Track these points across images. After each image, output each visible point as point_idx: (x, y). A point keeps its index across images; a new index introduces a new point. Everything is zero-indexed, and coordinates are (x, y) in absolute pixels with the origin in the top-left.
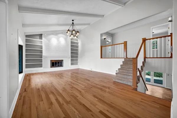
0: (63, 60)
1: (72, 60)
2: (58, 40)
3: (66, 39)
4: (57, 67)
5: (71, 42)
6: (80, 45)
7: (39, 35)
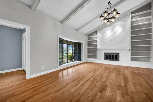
0: (119, 53)
4: (111, 60)
7: (96, 32)
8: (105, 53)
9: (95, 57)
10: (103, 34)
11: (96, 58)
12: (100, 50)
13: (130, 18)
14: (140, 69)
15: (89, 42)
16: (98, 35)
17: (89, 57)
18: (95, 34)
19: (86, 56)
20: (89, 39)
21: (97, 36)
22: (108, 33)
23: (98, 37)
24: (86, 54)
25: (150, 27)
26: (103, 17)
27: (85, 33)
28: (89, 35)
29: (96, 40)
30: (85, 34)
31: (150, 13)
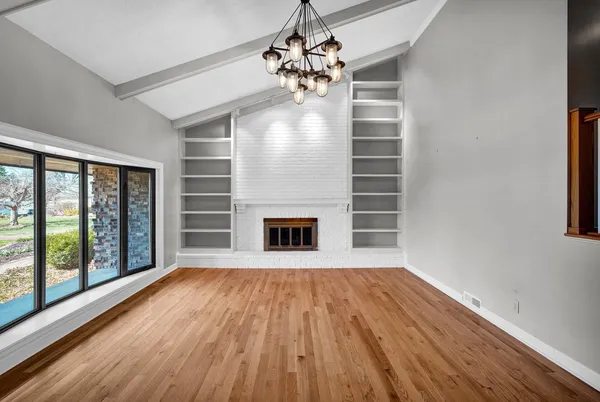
0: (315, 220)
1: (357, 222)
2: (295, 125)
3: (329, 118)
4: (291, 250)
5: (355, 125)
6: (406, 135)
7: (225, 121)
8: (265, 220)
9: (224, 241)
10: (260, 135)
11: (229, 246)
12: (247, 206)
13: (348, 92)
14: (378, 274)
15: (189, 165)
16: (235, 138)
17: (189, 241)
18: (222, 130)
19: (178, 241)
20: (190, 148)
21: (232, 139)
22: (278, 132)
23: (236, 147)
24: (178, 228)
25: (397, 135)
26: (279, 57)
27: (173, 116)
28: (190, 131)
29: (229, 161)
30: (172, 122)
31: (395, 90)
